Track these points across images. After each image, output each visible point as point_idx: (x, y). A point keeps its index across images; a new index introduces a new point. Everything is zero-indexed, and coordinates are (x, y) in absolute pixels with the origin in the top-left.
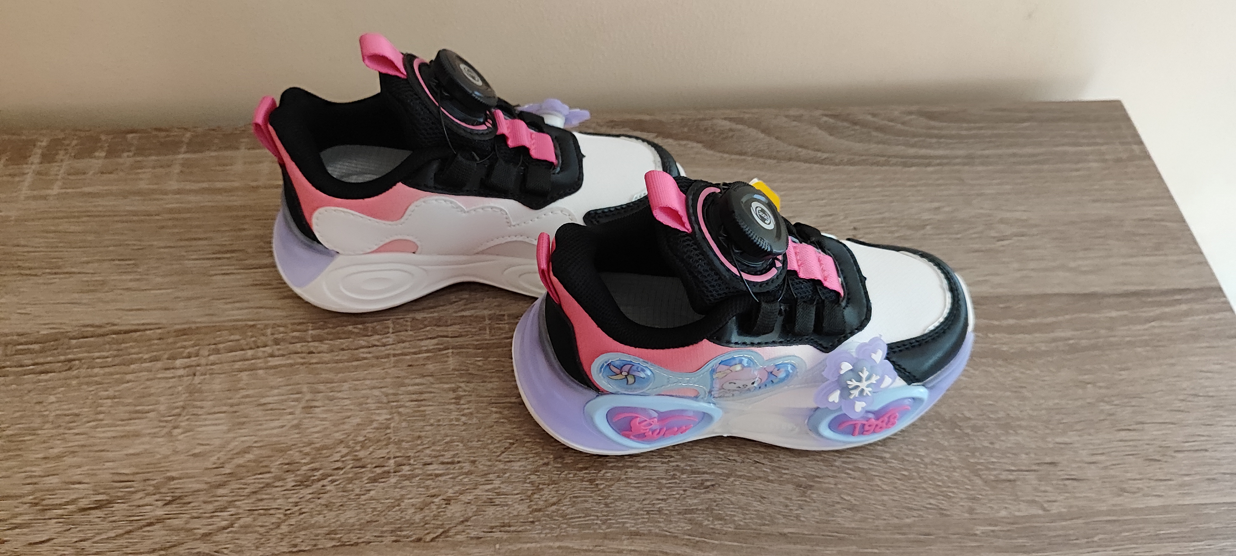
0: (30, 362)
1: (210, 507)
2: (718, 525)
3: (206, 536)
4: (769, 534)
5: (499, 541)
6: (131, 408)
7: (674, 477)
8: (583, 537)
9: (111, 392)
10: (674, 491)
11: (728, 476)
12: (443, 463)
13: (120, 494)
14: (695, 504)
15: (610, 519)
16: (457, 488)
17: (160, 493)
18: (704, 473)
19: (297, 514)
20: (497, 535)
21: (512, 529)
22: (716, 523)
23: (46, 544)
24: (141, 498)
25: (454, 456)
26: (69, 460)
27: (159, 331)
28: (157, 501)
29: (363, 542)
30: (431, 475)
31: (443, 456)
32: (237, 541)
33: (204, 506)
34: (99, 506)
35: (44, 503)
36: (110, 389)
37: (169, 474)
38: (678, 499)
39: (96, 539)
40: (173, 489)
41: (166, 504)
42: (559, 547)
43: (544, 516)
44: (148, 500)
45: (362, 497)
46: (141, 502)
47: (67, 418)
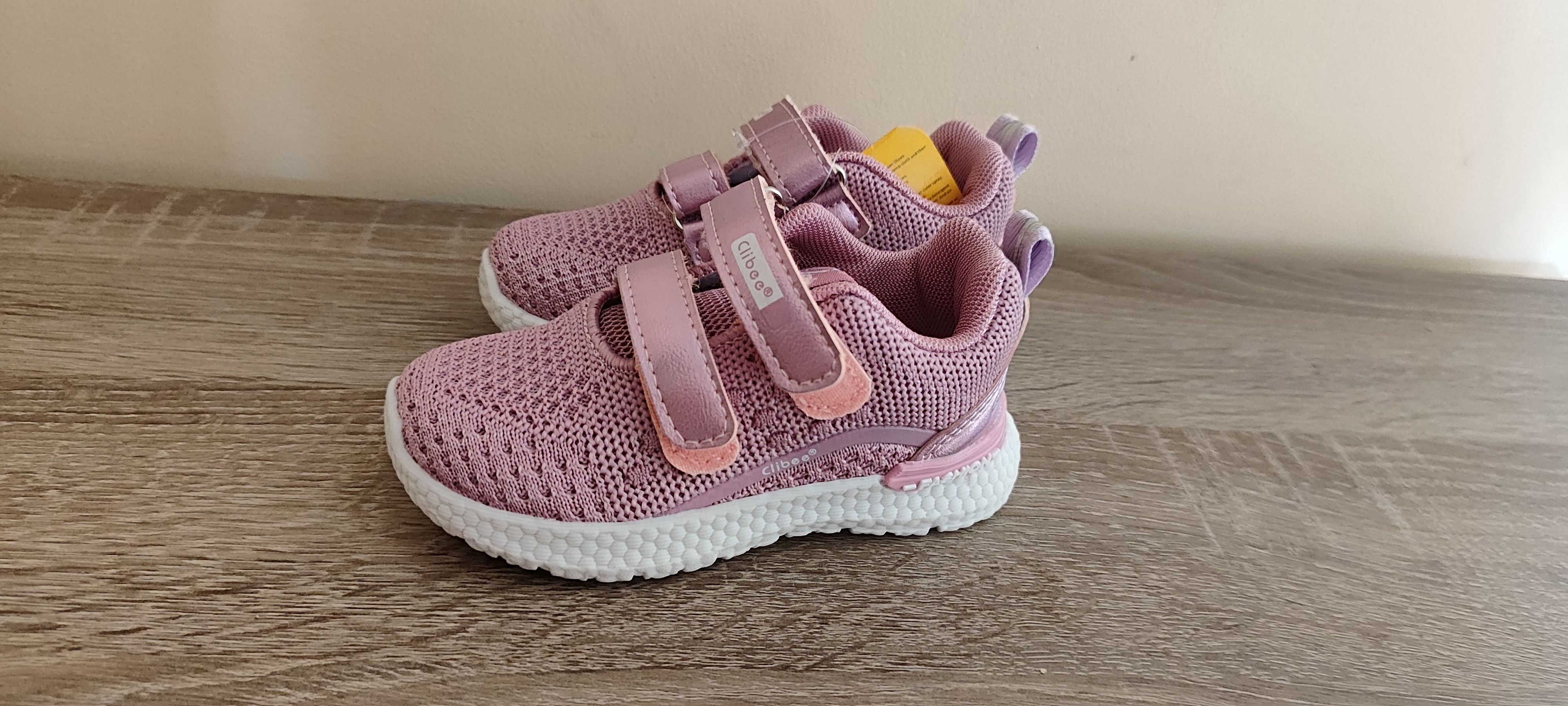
0: (133, 410)
1: (426, 603)
2: (1263, 675)
3: (417, 642)
4: (1348, 692)
5: (916, 677)
6: (294, 474)
7: (1172, 612)
8: (1055, 680)
9: (260, 453)
10: (1179, 629)
11: (1256, 616)
12: (805, 572)
13: (268, 576)
14: (1218, 648)
15: (1092, 659)
16: (835, 604)
17: (340, 580)
18: (1217, 610)
19: (575, 621)
20: (914, 668)
21: (937, 662)
22: (1259, 673)
23: (131, 635)
24: (305, 585)
25: (821, 564)
26: (182, 528)
27: (341, 391)
28: (334, 589)
29: (691, 665)
30: (790, 585)
31: (803, 562)
32: (473, 651)
33: (416, 601)
34: (232, 590)
35: (135, 580)
36: (260, 449)
37: (354, 557)
38: (1188, 640)
39: (225, 633)
40: (359, 576)
41: (350, 595)
42: (1021, 691)
43: (986, 648)
44: (317, 587)
45: (681, 605)
46: (305, 590)
47: (186, 478)
